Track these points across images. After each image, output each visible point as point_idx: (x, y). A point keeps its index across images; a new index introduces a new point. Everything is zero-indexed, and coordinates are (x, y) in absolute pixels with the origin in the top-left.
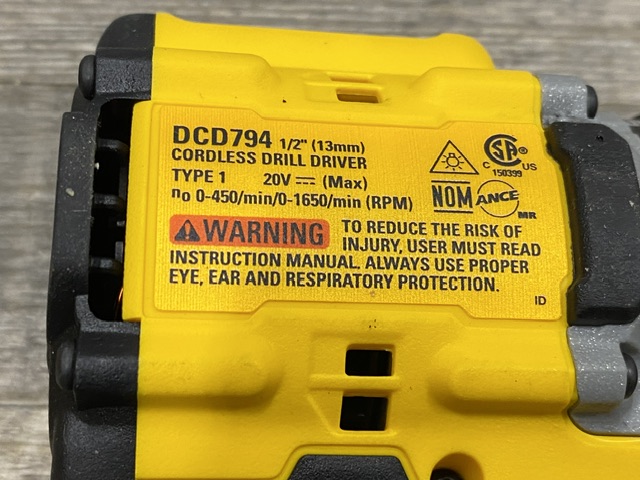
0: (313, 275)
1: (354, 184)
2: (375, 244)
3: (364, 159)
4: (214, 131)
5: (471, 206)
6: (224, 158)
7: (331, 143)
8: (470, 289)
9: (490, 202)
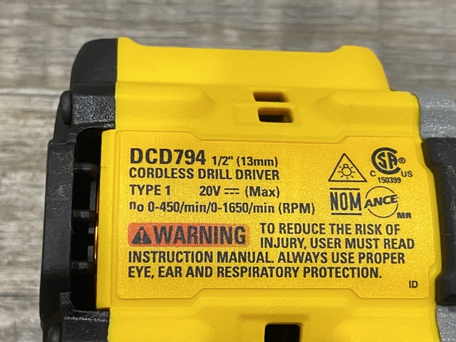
0: (238, 268)
1: (269, 193)
2: (285, 242)
3: (277, 171)
4: (162, 151)
5: (360, 209)
6: (169, 174)
7: (251, 158)
8: (359, 276)
9: (375, 205)
